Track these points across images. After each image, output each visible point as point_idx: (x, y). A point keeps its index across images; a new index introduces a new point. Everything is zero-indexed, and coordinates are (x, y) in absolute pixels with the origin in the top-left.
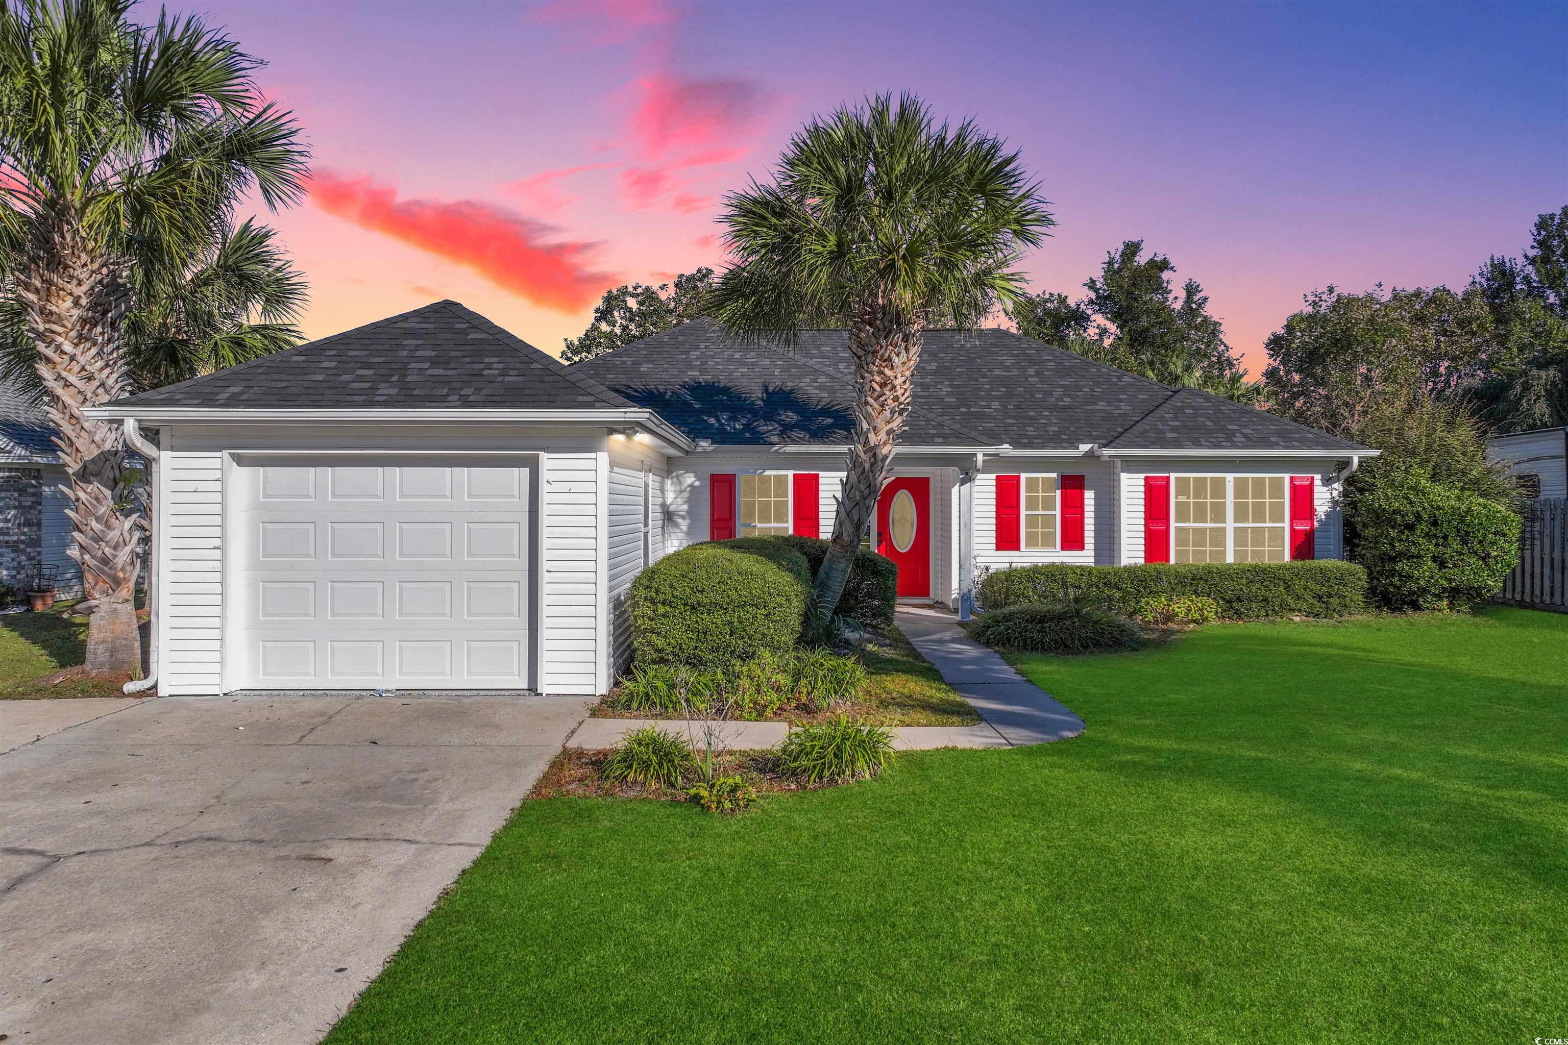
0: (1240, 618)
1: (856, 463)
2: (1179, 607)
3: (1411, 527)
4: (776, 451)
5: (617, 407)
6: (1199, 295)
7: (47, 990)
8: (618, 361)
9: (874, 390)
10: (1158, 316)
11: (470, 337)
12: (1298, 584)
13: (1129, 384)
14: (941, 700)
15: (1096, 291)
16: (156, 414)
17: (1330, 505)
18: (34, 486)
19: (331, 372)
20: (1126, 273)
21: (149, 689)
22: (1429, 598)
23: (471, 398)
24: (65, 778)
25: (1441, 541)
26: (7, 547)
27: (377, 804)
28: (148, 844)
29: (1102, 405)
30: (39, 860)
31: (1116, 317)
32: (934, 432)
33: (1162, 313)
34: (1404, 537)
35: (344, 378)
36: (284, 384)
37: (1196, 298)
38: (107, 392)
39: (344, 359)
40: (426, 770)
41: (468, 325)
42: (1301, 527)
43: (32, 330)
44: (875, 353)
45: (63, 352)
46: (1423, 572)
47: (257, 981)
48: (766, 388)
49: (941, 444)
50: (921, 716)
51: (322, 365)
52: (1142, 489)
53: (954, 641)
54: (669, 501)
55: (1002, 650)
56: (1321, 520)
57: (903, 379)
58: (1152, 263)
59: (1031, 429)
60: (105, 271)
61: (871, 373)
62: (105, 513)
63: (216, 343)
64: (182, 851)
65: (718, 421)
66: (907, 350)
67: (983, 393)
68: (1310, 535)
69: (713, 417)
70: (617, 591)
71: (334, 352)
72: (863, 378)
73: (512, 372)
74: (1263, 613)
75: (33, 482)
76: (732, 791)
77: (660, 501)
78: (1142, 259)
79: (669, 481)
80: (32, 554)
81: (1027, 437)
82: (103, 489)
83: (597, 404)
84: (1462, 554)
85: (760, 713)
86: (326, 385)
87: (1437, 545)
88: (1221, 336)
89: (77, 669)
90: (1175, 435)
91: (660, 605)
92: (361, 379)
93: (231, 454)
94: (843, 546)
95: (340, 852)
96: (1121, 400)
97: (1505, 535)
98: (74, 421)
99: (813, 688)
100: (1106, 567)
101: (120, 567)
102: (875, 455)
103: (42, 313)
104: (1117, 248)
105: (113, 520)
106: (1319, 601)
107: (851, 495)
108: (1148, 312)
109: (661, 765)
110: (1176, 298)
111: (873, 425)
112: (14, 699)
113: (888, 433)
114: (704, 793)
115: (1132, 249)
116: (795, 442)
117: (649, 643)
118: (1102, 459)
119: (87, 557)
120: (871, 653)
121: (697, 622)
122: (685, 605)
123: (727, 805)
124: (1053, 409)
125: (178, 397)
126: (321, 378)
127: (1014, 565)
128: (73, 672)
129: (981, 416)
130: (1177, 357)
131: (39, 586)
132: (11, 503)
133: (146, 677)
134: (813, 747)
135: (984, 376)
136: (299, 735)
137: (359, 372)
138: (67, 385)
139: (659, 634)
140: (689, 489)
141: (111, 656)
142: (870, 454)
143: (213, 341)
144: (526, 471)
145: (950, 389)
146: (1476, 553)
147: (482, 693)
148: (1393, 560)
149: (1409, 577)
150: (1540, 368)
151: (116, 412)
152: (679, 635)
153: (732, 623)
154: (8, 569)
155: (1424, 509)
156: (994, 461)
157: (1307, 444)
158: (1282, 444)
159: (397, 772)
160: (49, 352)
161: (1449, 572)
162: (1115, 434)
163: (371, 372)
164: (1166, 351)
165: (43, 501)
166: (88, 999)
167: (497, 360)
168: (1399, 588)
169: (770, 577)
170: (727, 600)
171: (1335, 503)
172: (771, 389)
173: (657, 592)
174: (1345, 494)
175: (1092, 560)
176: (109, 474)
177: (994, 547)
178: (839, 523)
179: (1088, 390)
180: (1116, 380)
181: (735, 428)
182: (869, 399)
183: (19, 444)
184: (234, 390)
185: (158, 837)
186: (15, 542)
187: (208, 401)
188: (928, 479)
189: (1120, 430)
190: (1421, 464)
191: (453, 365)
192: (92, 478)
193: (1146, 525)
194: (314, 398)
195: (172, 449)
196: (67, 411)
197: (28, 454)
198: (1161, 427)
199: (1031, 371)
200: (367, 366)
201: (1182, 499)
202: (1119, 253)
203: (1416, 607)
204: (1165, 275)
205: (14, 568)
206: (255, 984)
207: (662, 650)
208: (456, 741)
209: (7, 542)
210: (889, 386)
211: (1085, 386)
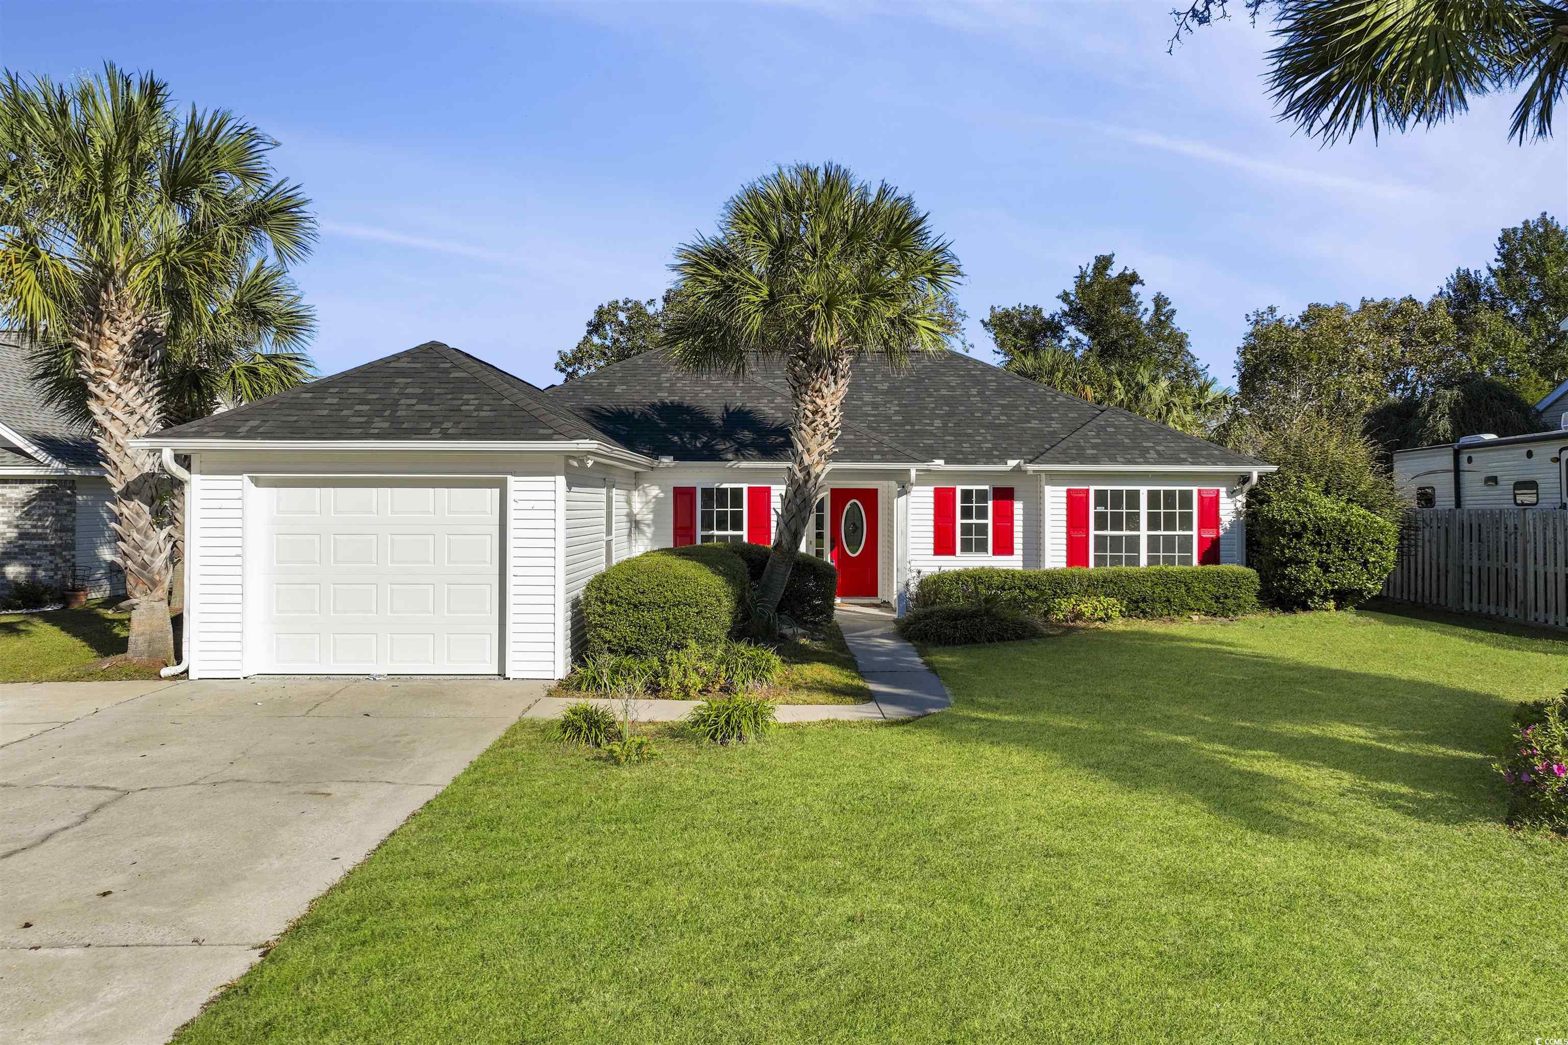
0: (1145, 617)
1: (792, 481)
2: (1086, 608)
3: (1299, 536)
4: (731, 467)
5: (571, 439)
6: (1168, 308)
7: (133, 869)
8: (595, 382)
9: (807, 417)
10: (1126, 329)
11: (452, 376)
12: (1196, 586)
13: (1061, 403)
14: (847, 684)
15: (1070, 303)
16: (186, 444)
17: (1234, 515)
18: (69, 496)
19: (333, 407)
20: (1096, 287)
21: (182, 673)
22: (1316, 599)
23: (450, 431)
24: (123, 739)
25: (1325, 548)
26: (45, 551)
27: (367, 758)
28: (192, 784)
29: (1034, 424)
30: (113, 793)
31: (1087, 329)
32: (874, 449)
33: (1130, 327)
34: (1292, 545)
35: (345, 412)
36: (295, 418)
37: (1165, 310)
38: (146, 423)
39: (345, 396)
40: (407, 735)
41: (450, 365)
42: (1209, 534)
43: (84, 373)
44: (807, 385)
45: (110, 391)
46: (1309, 576)
47: (277, 864)
48: (726, 409)
49: (879, 461)
50: (821, 697)
51: (327, 402)
52: (1065, 500)
53: (883, 636)
54: (635, 511)
55: (919, 644)
56: (1226, 529)
57: (833, 407)
58: (1122, 276)
59: (968, 445)
60: (144, 322)
61: (803, 401)
62: (144, 525)
63: (234, 372)
64: (219, 788)
65: (681, 439)
66: (836, 383)
67: (927, 412)
68: (1216, 542)
69: (677, 435)
70: (575, 593)
71: (336, 390)
72: (798, 406)
73: (485, 408)
74: (1165, 612)
75: (69, 492)
76: (639, 747)
77: (625, 511)
78: (1114, 272)
79: (636, 493)
80: (68, 557)
81: (962, 453)
82: (142, 505)
83: (555, 437)
84: (1342, 560)
85: (685, 693)
86: (329, 419)
87: (1321, 552)
88: (1189, 348)
89: (120, 657)
90: (1094, 452)
91: (608, 604)
92: (359, 414)
93: (251, 478)
94: (782, 553)
95: (336, 789)
96: (1052, 419)
97: (1381, 543)
98: (118, 448)
99: (734, 673)
100: (1031, 571)
101: (156, 571)
102: (808, 473)
103: (93, 359)
104: (1088, 262)
105: (151, 532)
106: (1216, 602)
107: (789, 508)
108: (1117, 325)
109: (590, 730)
110: (1146, 310)
111: (807, 447)
112: (70, 681)
113: (820, 454)
114: (618, 749)
115: (1104, 263)
116: (746, 458)
117: (599, 636)
118: (1028, 473)
119: (129, 563)
120: (803, 646)
121: (638, 618)
122: (629, 604)
123: (635, 758)
124: (990, 426)
125: (206, 430)
126: (325, 412)
127: (942, 569)
128: (116, 659)
129: (922, 434)
130: (1144, 367)
131: (73, 585)
132: (49, 511)
133: (179, 664)
134: (709, 716)
135: (930, 396)
136: (306, 710)
137: (358, 408)
138: (114, 418)
139: (607, 628)
140: (653, 500)
141: (149, 646)
142: (804, 473)
143: (230, 371)
144: (496, 491)
145: (898, 408)
146: (1355, 559)
147: (459, 677)
148: (1285, 565)
149: (1297, 580)
150: (1446, 388)
151: (155, 443)
152: (624, 629)
153: (668, 619)
154: (46, 570)
155: (1309, 519)
156: (925, 477)
157: (1212, 460)
158: (1190, 460)
159: (383, 736)
160: (98, 391)
161: (1332, 576)
162: (1042, 450)
163: (368, 407)
164: (1134, 362)
165: (77, 509)
166: (163, 873)
167: (472, 396)
168: (1288, 590)
169: (703, 580)
170: (663, 600)
171: (1239, 513)
172: (731, 409)
173: (606, 593)
174: (1248, 505)
175: (1021, 564)
176: (147, 492)
177: (932, 552)
178: (780, 533)
179: (1023, 409)
180: (1050, 399)
181: (695, 446)
182: (803, 424)
183: (56, 458)
184: (253, 423)
185: (200, 779)
186: (53, 546)
187: (231, 433)
188: (877, 490)
189: (1047, 446)
190: (1315, 479)
191: (435, 402)
192: (133, 497)
193: (1068, 533)
194: (319, 431)
195: (201, 473)
196: (114, 441)
197: (65, 467)
198: (1082, 444)
199: (974, 391)
200: (364, 402)
201: (1101, 509)
202: (1091, 267)
203: (1306, 608)
204: (1135, 289)
205: (52, 570)
206: (276, 866)
207: (610, 642)
208: (434, 714)
209: (46, 546)
210: (820, 414)
211: (1020, 406)
